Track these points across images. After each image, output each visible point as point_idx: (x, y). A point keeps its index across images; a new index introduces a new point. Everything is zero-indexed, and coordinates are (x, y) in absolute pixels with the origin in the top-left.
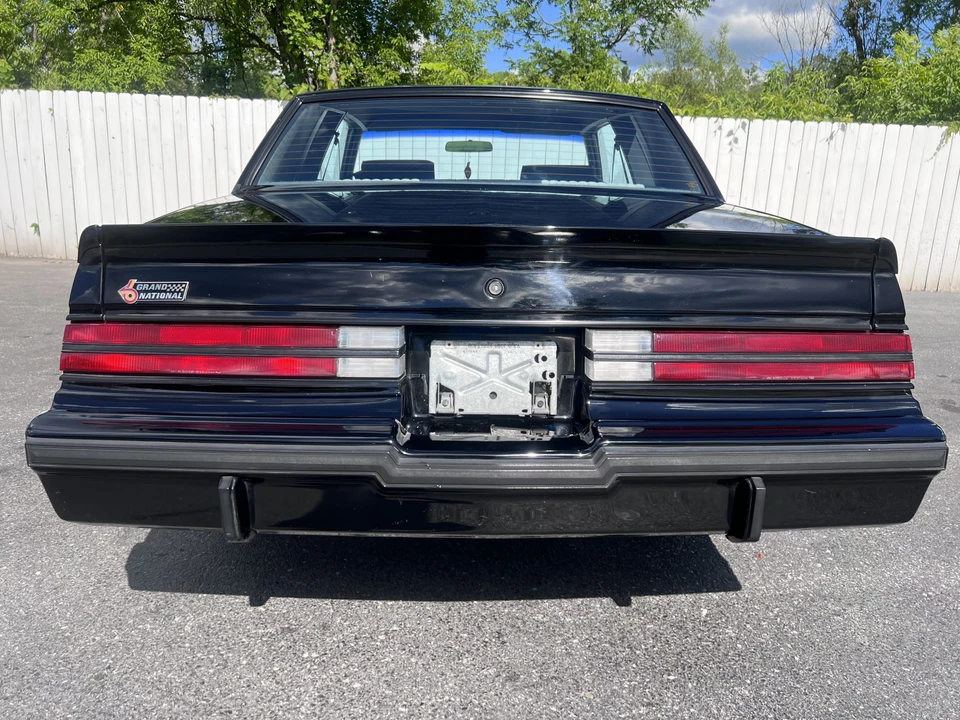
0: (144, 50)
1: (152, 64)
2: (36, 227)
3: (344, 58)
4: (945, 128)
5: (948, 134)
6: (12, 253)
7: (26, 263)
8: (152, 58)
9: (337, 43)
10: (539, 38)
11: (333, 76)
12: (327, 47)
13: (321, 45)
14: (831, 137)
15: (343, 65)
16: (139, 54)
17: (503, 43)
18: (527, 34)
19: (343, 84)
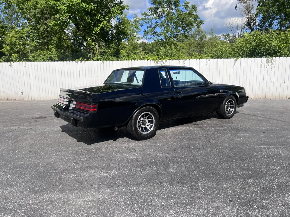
0: (52, 48)
2: (22, 93)
3: (100, 47)
4: (235, 59)
5: (236, 60)
6: (17, 99)
7: (19, 101)
8: (54, 50)
9: (98, 44)
10: (157, 36)
11: (98, 52)
12: (96, 44)
13: (94, 44)
14: (207, 63)
15: (100, 49)
17: (147, 38)
18: (154, 36)
19: (100, 53)
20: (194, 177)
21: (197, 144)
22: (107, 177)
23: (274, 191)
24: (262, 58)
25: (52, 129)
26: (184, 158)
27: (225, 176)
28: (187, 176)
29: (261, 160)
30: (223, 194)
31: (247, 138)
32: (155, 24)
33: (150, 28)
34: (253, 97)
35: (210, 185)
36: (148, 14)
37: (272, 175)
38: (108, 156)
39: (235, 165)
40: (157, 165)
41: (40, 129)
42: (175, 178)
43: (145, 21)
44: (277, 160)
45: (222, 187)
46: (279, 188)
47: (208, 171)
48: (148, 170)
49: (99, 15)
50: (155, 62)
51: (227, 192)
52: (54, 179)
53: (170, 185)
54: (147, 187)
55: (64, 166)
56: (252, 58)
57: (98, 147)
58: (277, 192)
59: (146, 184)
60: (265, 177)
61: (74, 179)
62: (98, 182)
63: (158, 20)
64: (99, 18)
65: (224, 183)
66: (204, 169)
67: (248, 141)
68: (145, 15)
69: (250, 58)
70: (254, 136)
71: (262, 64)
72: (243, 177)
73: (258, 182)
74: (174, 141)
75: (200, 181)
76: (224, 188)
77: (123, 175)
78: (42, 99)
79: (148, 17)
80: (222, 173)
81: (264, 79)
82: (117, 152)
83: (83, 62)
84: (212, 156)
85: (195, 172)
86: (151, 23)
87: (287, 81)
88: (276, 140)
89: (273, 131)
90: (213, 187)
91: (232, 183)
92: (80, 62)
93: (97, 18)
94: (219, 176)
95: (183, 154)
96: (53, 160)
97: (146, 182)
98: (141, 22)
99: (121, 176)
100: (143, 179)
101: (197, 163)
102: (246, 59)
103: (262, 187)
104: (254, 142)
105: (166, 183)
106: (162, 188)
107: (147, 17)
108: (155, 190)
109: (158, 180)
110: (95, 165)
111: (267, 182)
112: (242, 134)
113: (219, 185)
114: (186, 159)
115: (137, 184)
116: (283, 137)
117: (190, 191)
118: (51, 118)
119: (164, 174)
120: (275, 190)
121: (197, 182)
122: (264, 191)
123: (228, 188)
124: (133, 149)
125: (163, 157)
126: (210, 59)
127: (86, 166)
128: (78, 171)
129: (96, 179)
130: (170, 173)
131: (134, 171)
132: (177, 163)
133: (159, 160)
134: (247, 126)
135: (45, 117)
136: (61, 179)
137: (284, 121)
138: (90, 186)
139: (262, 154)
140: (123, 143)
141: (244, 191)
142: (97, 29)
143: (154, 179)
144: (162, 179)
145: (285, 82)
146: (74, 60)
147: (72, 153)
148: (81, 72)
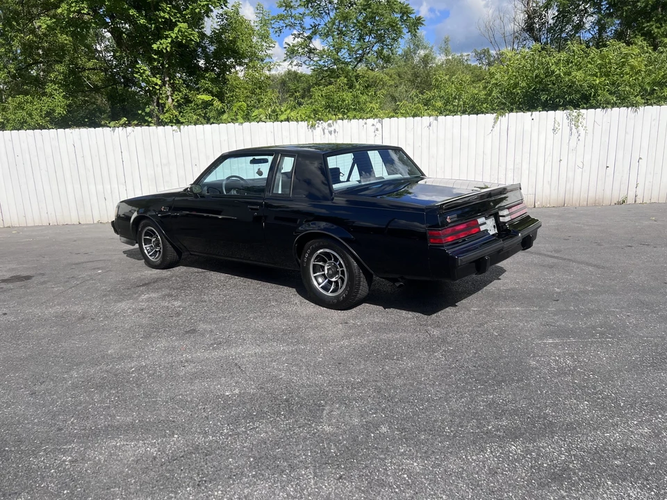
0: (55, 92)
1: (58, 101)
3: (175, 88)
4: (495, 114)
5: (497, 118)
8: (59, 97)
9: (170, 80)
11: (170, 100)
12: (164, 83)
13: (159, 82)
14: (430, 125)
15: (176, 93)
16: (51, 95)
18: (309, 57)
19: (176, 104)
20: (378, 444)
21: (397, 339)
22: (155, 458)
23: (570, 478)
24: (557, 111)
25: (37, 311)
26: (362, 384)
27: (455, 436)
28: (362, 443)
29: (546, 383)
30: (447, 495)
31: (516, 317)
32: (310, 29)
33: (299, 40)
34: (536, 204)
35: (417, 466)
36: (292, 4)
37: (570, 427)
38: (167, 391)
39: (483, 401)
40: (291, 411)
41: (5, 314)
42: (330, 449)
43: (287, 21)
44: (584, 380)
45: (446, 471)
46: (585, 467)
47: (414, 422)
48: (264, 430)
49: (168, 9)
50: (308, 126)
51: (457, 486)
52: (9, 472)
53: (315, 475)
54: (255, 483)
55: (46, 429)
56: (534, 113)
57: (148, 363)
58: (579, 479)
59: (253, 476)
60: (552, 432)
61: (64, 468)
62: (127, 475)
63: (318, 19)
64: (167, 16)
65: (452, 459)
66: (406, 419)
67: (517, 326)
68: (286, 6)
69: (529, 113)
70: (534, 311)
71: (556, 126)
72: (499, 436)
73: (534, 451)
74: (342, 334)
75: (392, 458)
76: (451, 474)
77: (197, 448)
78: (30, 224)
79: (292, 10)
80: (450, 428)
81: (561, 160)
82: (194, 377)
83: (129, 129)
84: (429, 374)
85: (384, 429)
86: (301, 27)
87: (611, 164)
88: (582, 320)
89: (576, 294)
90: (423, 474)
91: (471, 456)
92: (121, 128)
93: (162, 14)
94: (440, 436)
95: (360, 373)
96: (21, 408)
97: (255, 468)
98: (276, 25)
99: (191, 453)
100: (249, 457)
101: (390, 399)
102: (520, 114)
103: (543, 467)
104: (532, 329)
105: (307, 468)
106: (292, 486)
107: (289, 13)
108: (275, 494)
109: (286, 460)
110: (129, 419)
111: (554, 450)
112: (507, 306)
113: (439, 465)
114: (365, 387)
115: (230, 478)
116: (599, 311)
117: (363, 492)
118: (42, 280)
119: (305, 439)
120: (574, 473)
121: (385, 458)
122: (546, 478)
123: (459, 476)
124: (236, 364)
125: (310, 386)
126: (437, 116)
127: (105, 426)
128: (81, 442)
129: (125, 465)
130: (319, 436)
131: (227, 436)
132: (342, 401)
133: (297, 396)
134: (518, 283)
135: (28, 278)
136: (29, 470)
137: (603, 268)
138: (103, 490)
139: (549, 364)
140: (214, 348)
141: (498, 481)
142: (164, 44)
143: (275, 458)
144: (296, 457)
145: (607, 167)
146: (105, 126)
147: (75, 386)
148: (125, 154)
